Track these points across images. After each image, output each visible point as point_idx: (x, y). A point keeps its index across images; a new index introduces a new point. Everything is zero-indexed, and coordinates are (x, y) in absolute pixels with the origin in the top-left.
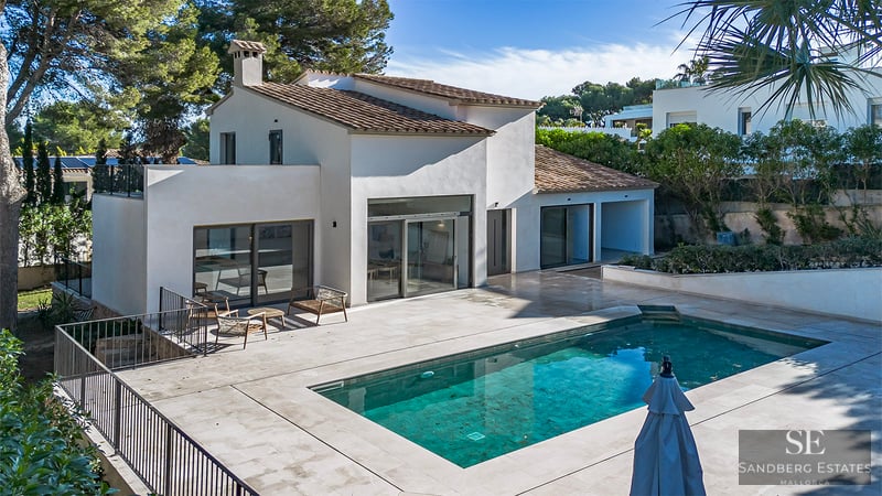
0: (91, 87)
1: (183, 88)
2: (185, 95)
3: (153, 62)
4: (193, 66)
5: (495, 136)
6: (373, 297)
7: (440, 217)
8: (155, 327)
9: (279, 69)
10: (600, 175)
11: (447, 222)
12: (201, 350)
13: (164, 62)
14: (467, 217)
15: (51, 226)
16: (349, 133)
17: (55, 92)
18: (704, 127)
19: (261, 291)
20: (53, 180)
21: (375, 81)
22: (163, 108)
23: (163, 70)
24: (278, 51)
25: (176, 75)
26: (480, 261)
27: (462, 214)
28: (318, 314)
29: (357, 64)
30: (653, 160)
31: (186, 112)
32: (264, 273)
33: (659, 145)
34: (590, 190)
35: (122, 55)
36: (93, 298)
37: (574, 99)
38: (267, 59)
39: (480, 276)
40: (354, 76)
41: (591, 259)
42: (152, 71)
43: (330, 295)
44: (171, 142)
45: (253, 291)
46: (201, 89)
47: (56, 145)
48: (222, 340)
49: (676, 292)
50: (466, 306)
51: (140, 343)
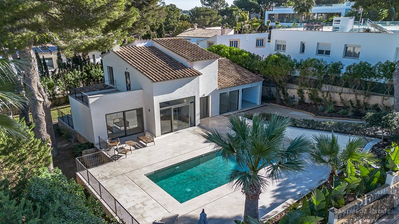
6: (163, 132)
8: (98, 147)
11: (186, 106)
14: (193, 103)
16: (152, 82)
26: (198, 117)
27: (191, 103)
28: (146, 143)
34: (238, 85)
39: (198, 122)
41: (238, 109)
43: (149, 135)
45: (125, 128)
50: (192, 136)
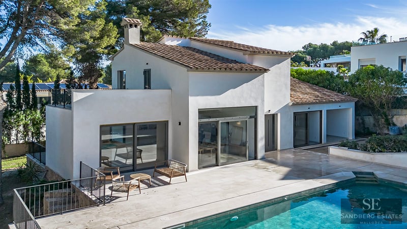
0: (48, 45)
1: (98, 45)
2: (99, 50)
3: (82, 31)
4: (104, 33)
5: (269, 72)
6: (202, 165)
7: (238, 119)
8: (78, 185)
9: (150, 35)
10: (325, 94)
11: (242, 122)
12: (103, 200)
13: (88, 31)
14: (254, 119)
15: (29, 121)
16: (188, 71)
17: (30, 48)
18: (382, 67)
19: (139, 161)
20: (31, 96)
21: (202, 41)
22: (89, 57)
23: (87, 36)
24: (150, 25)
25: (95, 39)
26: (261, 144)
27: (251, 117)
28: (170, 177)
29: (192, 33)
30: (353, 85)
31: (102, 59)
32: (141, 151)
33: (357, 77)
34: (321, 103)
35: (65, 27)
36: (46, 165)
37: (304, 52)
38: (144, 30)
39: (261, 153)
40: (190, 38)
41: (321, 142)
42: (82, 36)
43: (177, 166)
44: (93, 76)
45: (134, 161)
46: (109, 46)
47: (37, 77)
48: (115, 194)
49: (372, 163)
50: (254, 171)
51: (69, 194)
